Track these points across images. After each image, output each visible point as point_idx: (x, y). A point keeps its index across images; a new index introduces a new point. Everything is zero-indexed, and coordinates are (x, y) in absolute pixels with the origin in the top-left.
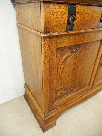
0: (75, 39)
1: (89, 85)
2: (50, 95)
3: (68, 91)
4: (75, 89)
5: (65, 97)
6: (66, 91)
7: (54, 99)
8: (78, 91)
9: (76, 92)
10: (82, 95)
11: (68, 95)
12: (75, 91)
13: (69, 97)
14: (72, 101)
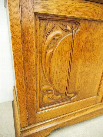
0: (69, 6)
1: (98, 95)
2: (29, 96)
3: (63, 97)
4: (74, 96)
5: (57, 106)
6: (59, 96)
7: (38, 107)
8: (79, 100)
9: (76, 102)
10: (86, 108)
11: (62, 103)
12: (74, 99)
13: (64, 107)
14: (69, 116)
